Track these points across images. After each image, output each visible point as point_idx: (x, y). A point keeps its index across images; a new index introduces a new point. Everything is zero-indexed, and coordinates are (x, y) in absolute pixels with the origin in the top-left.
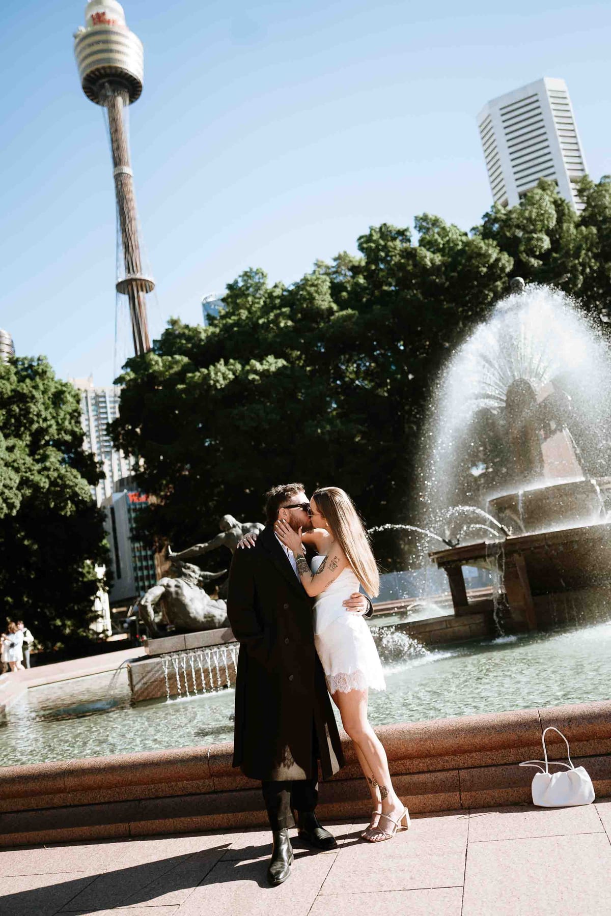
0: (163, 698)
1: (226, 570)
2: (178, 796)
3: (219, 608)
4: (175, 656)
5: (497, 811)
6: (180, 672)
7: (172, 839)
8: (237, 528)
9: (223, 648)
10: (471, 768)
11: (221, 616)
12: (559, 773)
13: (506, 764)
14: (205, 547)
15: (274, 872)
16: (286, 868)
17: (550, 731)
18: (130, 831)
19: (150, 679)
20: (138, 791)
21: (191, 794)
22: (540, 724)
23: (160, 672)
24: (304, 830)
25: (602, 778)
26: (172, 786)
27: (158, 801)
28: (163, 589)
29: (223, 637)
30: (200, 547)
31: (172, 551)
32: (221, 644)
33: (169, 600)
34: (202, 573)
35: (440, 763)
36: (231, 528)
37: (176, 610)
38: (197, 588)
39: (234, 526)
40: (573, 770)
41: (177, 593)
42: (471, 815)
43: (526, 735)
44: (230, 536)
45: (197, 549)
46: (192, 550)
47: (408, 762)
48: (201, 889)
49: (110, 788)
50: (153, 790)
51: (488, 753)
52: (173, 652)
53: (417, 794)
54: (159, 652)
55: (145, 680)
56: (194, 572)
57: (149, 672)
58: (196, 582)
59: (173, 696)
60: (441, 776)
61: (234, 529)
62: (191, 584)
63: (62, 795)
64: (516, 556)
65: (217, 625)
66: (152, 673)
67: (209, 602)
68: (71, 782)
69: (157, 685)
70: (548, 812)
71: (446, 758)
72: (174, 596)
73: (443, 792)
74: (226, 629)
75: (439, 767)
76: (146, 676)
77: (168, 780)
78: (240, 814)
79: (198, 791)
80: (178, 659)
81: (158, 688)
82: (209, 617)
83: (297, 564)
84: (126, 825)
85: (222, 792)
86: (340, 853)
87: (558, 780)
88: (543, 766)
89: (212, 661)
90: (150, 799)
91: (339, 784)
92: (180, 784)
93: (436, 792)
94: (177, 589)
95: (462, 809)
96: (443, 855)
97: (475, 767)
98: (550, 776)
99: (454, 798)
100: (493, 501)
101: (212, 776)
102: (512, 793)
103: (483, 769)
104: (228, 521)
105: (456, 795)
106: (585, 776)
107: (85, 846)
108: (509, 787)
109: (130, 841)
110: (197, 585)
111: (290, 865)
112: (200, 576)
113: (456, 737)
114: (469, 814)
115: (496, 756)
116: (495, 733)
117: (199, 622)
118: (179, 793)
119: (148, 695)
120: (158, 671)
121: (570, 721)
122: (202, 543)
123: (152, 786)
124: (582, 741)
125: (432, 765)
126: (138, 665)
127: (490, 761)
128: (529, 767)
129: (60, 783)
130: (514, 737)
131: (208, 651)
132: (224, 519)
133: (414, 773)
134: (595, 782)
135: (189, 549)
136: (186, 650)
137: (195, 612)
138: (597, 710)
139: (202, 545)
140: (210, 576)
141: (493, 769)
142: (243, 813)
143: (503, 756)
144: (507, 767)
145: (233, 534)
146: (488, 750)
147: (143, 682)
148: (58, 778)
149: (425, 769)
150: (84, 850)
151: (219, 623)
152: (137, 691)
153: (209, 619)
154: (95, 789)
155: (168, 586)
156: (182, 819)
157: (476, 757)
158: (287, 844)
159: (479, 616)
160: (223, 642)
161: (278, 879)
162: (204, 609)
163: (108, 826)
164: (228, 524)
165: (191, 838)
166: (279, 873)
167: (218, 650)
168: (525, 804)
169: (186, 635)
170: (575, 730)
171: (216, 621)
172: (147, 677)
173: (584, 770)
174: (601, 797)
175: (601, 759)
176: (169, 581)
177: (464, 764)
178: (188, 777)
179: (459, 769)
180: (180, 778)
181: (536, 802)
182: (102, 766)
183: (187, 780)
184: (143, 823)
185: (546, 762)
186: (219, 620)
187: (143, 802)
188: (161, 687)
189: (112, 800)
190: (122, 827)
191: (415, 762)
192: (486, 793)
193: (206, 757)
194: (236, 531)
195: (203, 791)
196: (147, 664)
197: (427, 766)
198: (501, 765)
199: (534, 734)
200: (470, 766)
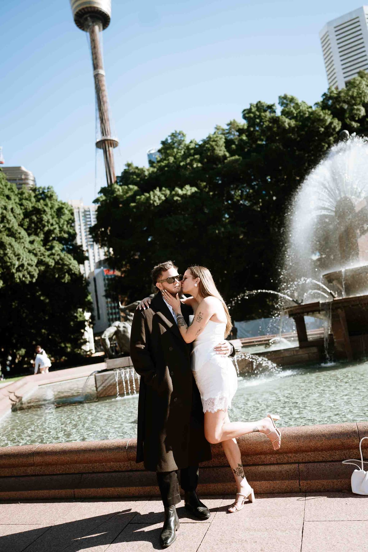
0: (115, 396)
2: (107, 472)
4: (123, 371)
5: (325, 496)
6: (126, 380)
10: (308, 463)
13: (332, 461)
15: (164, 537)
16: (173, 535)
17: (365, 440)
18: (74, 494)
19: (107, 384)
20: (81, 467)
21: (115, 471)
22: (358, 434)
23: (113, 380)
26: (103, 465)
27: (94, 475)
28: (115, 329)
33: (119, 335)
35: (285, 458)
37: (123, 341)
41: (124, 331)
42: (307, 498)
43: (348, 442)
45: (137, 304)
47: (263, 457)
48: (113, 545)
49: (63, 465)
50: (91, 468)
51: (320, 453)
52: (122, 367)
53: (269, 480)
54: (113, 367)
55: (104, 385)
57: (106, 380)
59: (122, 395)
60: (286, 467)
63: (32, 467)
64: (339, 310)
66: (108, 380)
68: (38, 459)
69: (111, 388)
70: (363, 499)
71: (290, 455)
72: (122, 333)
73: (287, 480)
75: (285, 461)
76: (105, 381)
77: (100, 461)
78: (147, 488)
79: (120, 470)
80: (125, 372)
83: (177, 320)
84: (72, 491)
85: (136, 471)
86: (212, 523)
88: (360, 464)
90: (89, 473)
91: (215, 469)
92: (108, 464)
93: (282, 479)
94: (124, 329)
95: (300, 492)
96: (285, 531)
97: (310, 462)
98: (365, 472)
99: (295, 484)
100: (325, 275)
101: (129, 460)
102: (337, 483)
103: (316, 464)
105: (296, 482)
107: (45, 504)
108: (334, 479)
109: (74, 502)
111: (176, 530)
113: (298, 441)
114: (305, 496)
115: (326, 455)
116: (325, 440)
118: (108, 470)
119: (106, 394)
120: (112, 379)
123: (91, 464)
125: (280, 459)
126: (101, 375)
127: (321, 458)
128: (349, 465)
129: (31, 460)
130: (338, 443)
133: (267, 465)
135: (132, 304)
136: (129, 366)
139: (140, 302)
141: (323, 464)
142: (149, 487)
143: (331, 456)
144: (333, 463)
146: (320, 451)
147: (103, 385)
148: (30, 457)
149: (275, 462)
150: (43, 507)
152: (99, 391)
154: (54, 465)
155: (119, 327)
156: (109, 489)
157: (312, 456)
158: (174, 516)
159: (315, 348)
161: (166, 543)
163: (60, 491)
166: (167, 538)
168: (346, 491)
172: (105, 383)
176: (119, 323)
177: (303, 459)
178: (114, 460)
179: (299, 463)
180: (109, 461)
181: (354, 490)
182: (58, 450)
183: (113, 462)
184: (83, 490)
185: (362, 462)
187: (85, 475)
188: (114, 389)
189: (64, 473)
190: (69, 492)
191: (268, 457)
192: (318, 482)
193: (126, 447)
195: (124, 470)
196: (105, 375)
197: (277, 460)
198: (329, 461)
199: (354, 441)
200: (306, 461)
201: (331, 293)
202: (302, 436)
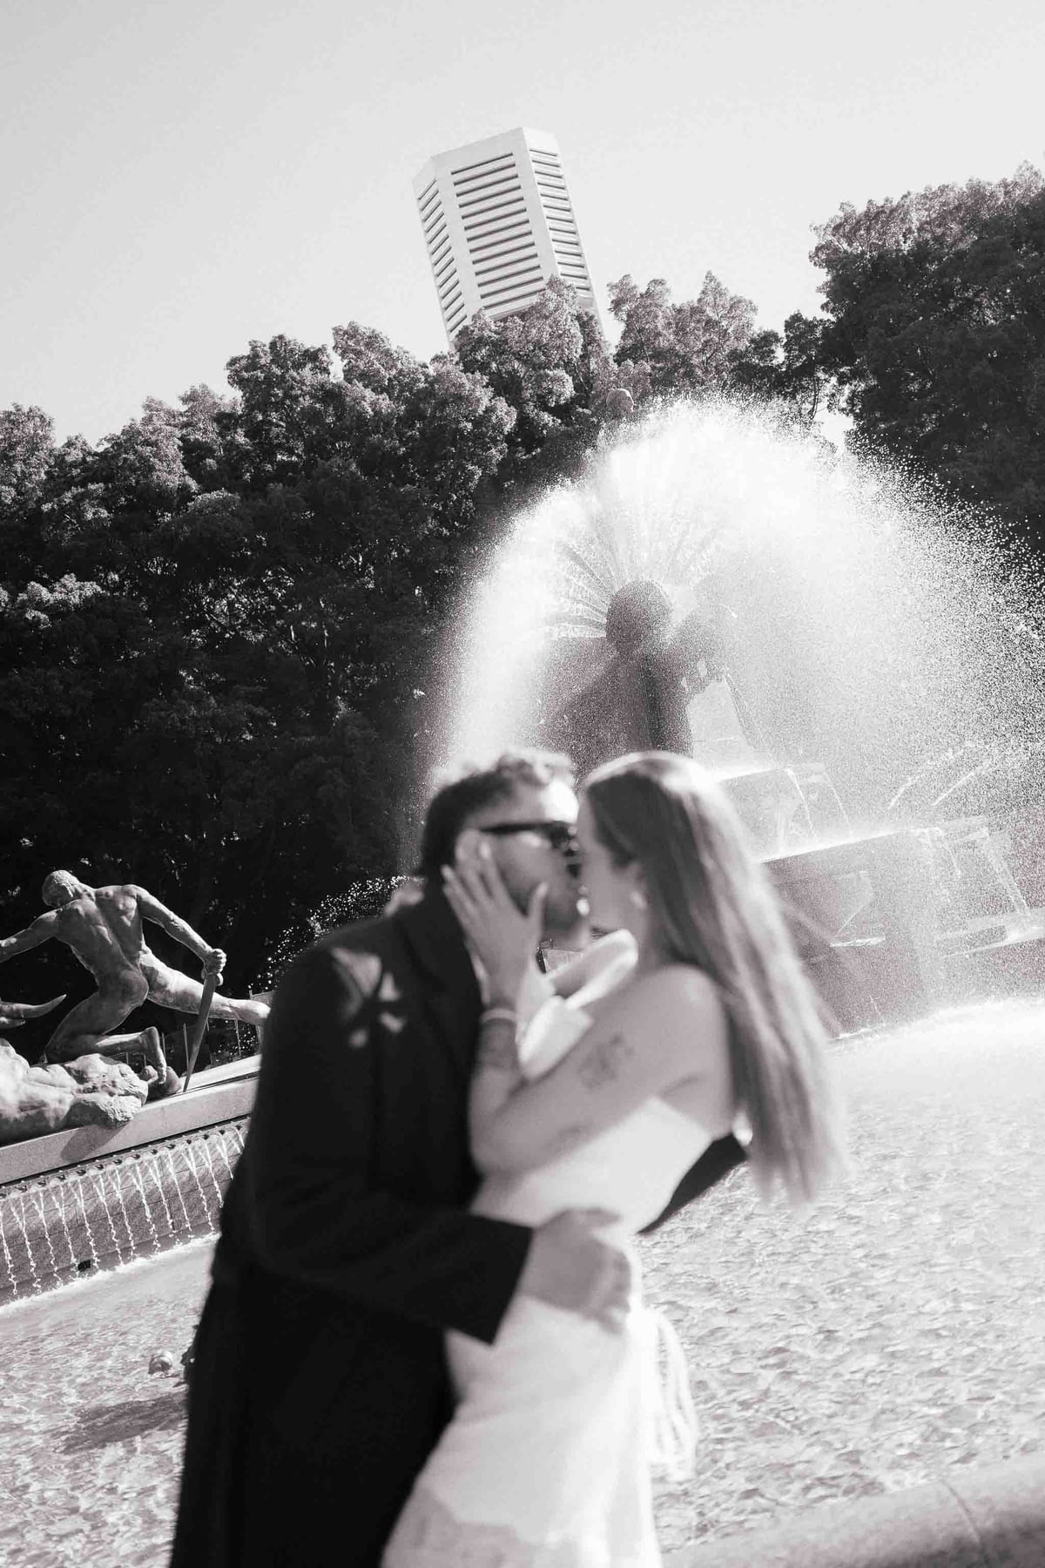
1: (63, 997)
3: (54, 1085)
8: (86, 900)
9: (72, 1177)
11: (61, 1101)
14: (10, 947)
29: (67, 1150)
34: (8, 1006)
36: (69, 899)
39: (78, 896)
44: (69, 916)
61: (77, 901)
65: (52, 1124)
67: (27, 1072)
82: (33, 1108)
104: (63, 885)
112: (2, 1014)
117: (6, 1121)
132: (51, 879)
139: (3, 943)
140: (26, 1011)
145: (76, 911)
151: (57, 1119)
153: (32, 1112)
162: (16, 1092)
164: (64, 888)
171: (50, 1114)
186: (55, 1110)
194: (83, 906)
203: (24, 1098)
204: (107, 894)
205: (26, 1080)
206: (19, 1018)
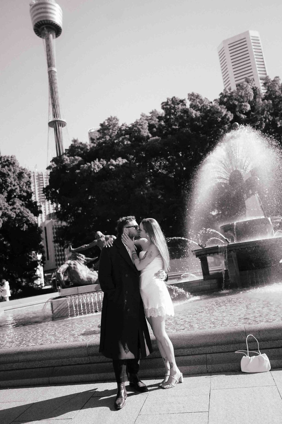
0: (67, 316)
1: (97, 257)
2: (72, 365)
3: (94, 275)
4: (73, 297)
5: (224, 374)
6: (75, 304)
7: (69, 386)
8: (103, 238)
10: (212, 353)
11: (95, 278)
12: (254, 357)
13: (228, 352)
14: (88, 246)
15: (117, 403)
16: (123, 401)
17: (250, 336)
18: (49, 381)
20: (53, 362)
21: (78, 364)
22: (245, 333)
24: (132, 382)
25: (274, 359)
26: (69, 360)
27: (63, 367)
28: (68, 265)
29: (96, 288)
30: (86, 246)
31: (72, 248)
32: (94, 292)
33: (71, 271)
34: (86, 258)
35: (197, 351)
37: (74, 275)
38: (84, 265)
39: (102, 237)
40: (261, 355)
41: (74, 268)
42: (212, 376)
43: (238, 338)
44: (99, 241)
45: (84, 247)
46: (82, 247)
47: (182, 350)
48: (83, 411)
49: (40, 361)
50: (61, 362)
51: (220, 346)
52: (72, 295)
53: (186, 365)
54: (66, 295)
55: (59, 308)
56: (82, 258)
57: (60, 304)
58: (83, 262)
59: (72, 316)
60: (198, 357)
61: (101, 238)
62: (81, 263)
63: (17, 363)
64: (232, 252)
65: (93, 283)
66: (62, 305)
67: (89, 272)
68: (21, 357)
69: (64, 311)
70: (248, 375)
71: (200, 348)
72: (73, 269)
73: (199, 365)
74: (97, 284)
75: (197, 353)
77: (68, 357)
79: (82, 363)
80: (74, 298)
81: (65, 311)
82: (89, 279)
83: (132, 255)
84: (47, 378)
85: (94, 363)
86: (149, 394)
87: (254, 360)
88: (247, 353)
89: (90, 300)
90: (59, 366)
91: (149, 360)
93: (196, 365)
94: (74, 266)
95: (208, 373)
96: (198, 396)
97: (214, 353)
98: (250, 358)
99: (204, 368)
100: (222, 226)
101: (89, 355)
102: (231, 366)
103: (217, 354)
104: (99, 234)
105: (205, 366)
106: (266, 358)
107: (27, 388)
108: (230, 363)
109: (49, 386)
110: (84, 264)
111: (125, 399)
112: (85, 260)
113: (205, 339)
114: (211, 375)
115: (224, 348)
116: (223, 337)
117: (84, 281)
118: (73, 364)
119: (60, 315)
120: (65, 304)
121: (259, 332)
122: (86, 244)
123: (61, 360)
124: (265, 341)
125: (193, 351)
126: (56, 301)
127: (221, 350)
128: (239, 353)
129: (16, 358)
130: (232, 339)
131: (88, 295)
132: (97, 233)
133: (185, 356)
134: (271, 361)
135: (80, 247)
136: (78, 294)
137: (82, 276)
138: (272, 327)
139: (86, 245)
140: (90, 260)
141: (223, 354)
142: (103, 374)
143: (227, 348)
144: (229, 353)
145: (101, 240)
146: (220, 345)
147: (57, 309)
148: (15, 356)
149: (190, 354)
150: (27, 390)
151: (94, 281)
152: (55, 313)
153: (89, 280)
154: (33, 361)
155: (70, 264)
156: (74, 376)
157: (215, 349)
158: (124, 389)
159: (215, 280)
160: (96, 291)
161: (119, 407)
162: (86, 275)
163: (39, 379)
164: (99, 235)
165: (78, 385)
166: (120, 404)
167: (93, 295)
168: (238, 371)
169: (78, 287)
170: (262, 336)
171: (92, 281)
172: (60, 306)
173: (266, 355)
174: (274, 368)
175: (273, 350)
176: (70, 262)
177: (209, 351)
178: (77, 356)
179: (206, 354)
180: (73, 357)
181: (243, 370)
182: (36, 350)
183: (77, 357)
184: (55, 377)
185: (248, 351)
186: (94, 280)
187: (56, 368)
188: (66, 311)
189: (41, 366)
190: (45, 379)
191: (186, 350)
192: (219, 366)
193: (86, 347)
195: (85, 362)
196: (60, 300)
197: (191, 352)
198: (226, 352)
199: (242, 338)
200: (211, 352)
201: (226, 240)
202: (208, 335)
203: (88, 277)
204: (107, 237)
205: (89, 273)
206: (89, 261)
